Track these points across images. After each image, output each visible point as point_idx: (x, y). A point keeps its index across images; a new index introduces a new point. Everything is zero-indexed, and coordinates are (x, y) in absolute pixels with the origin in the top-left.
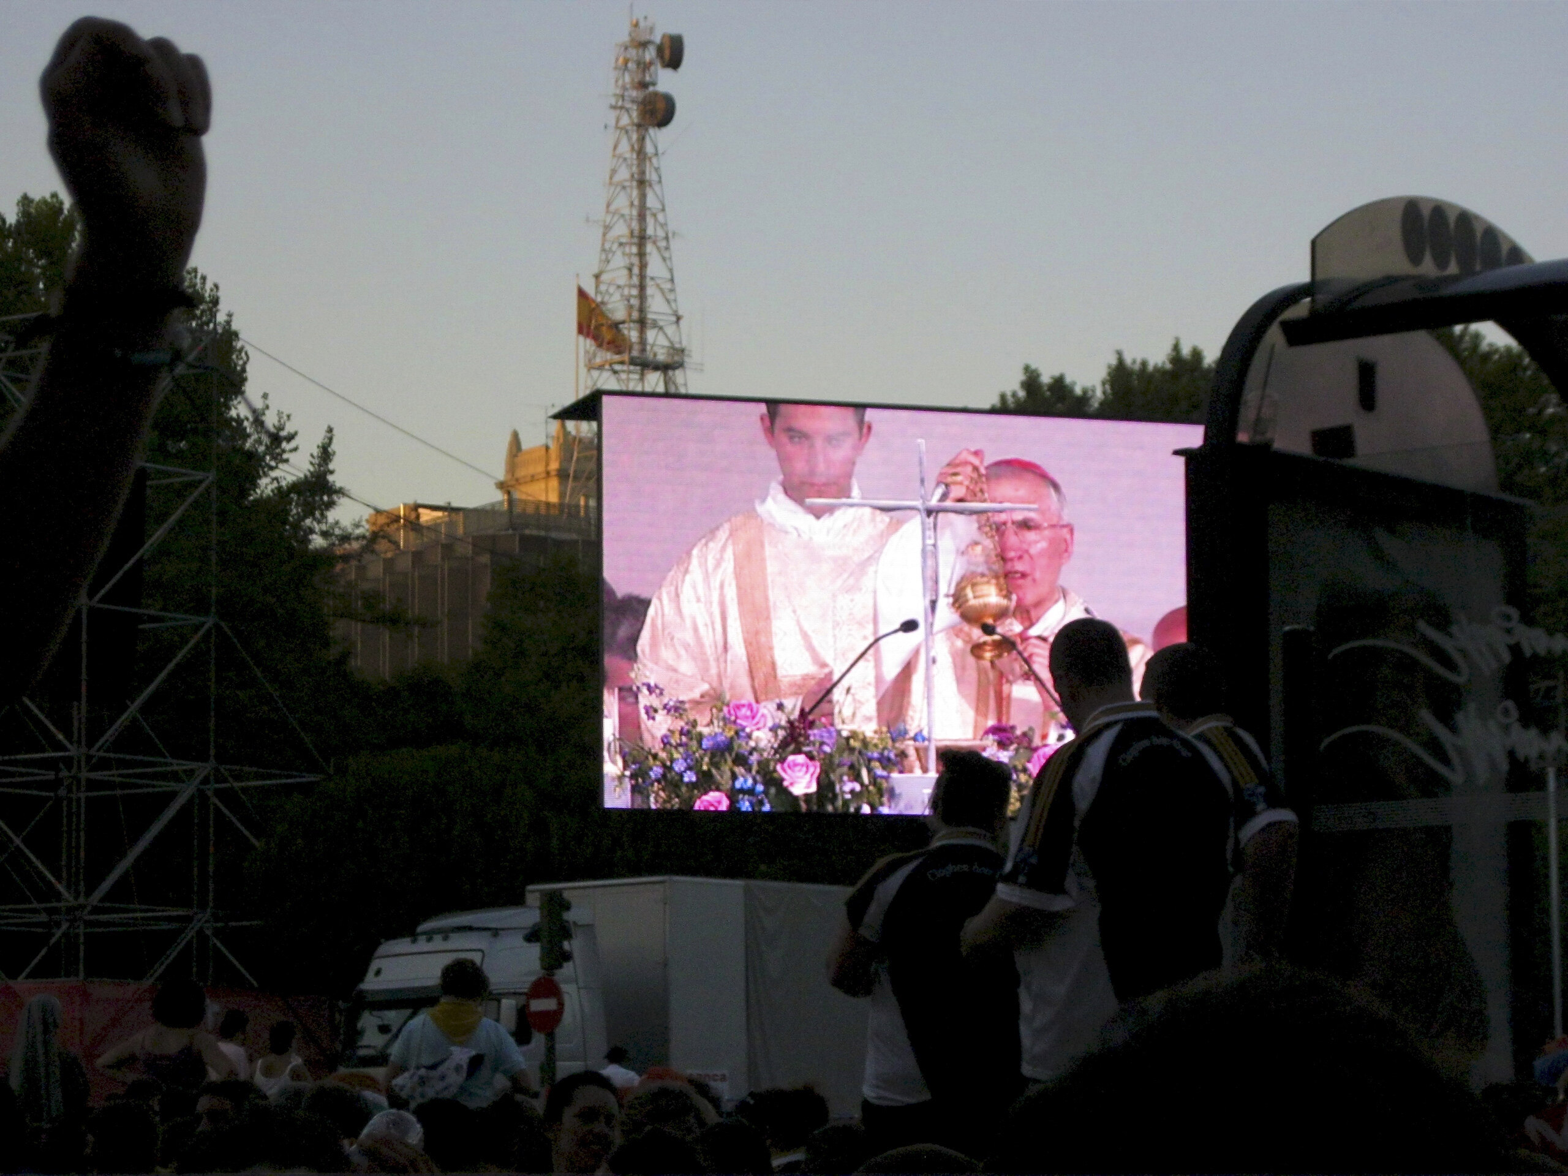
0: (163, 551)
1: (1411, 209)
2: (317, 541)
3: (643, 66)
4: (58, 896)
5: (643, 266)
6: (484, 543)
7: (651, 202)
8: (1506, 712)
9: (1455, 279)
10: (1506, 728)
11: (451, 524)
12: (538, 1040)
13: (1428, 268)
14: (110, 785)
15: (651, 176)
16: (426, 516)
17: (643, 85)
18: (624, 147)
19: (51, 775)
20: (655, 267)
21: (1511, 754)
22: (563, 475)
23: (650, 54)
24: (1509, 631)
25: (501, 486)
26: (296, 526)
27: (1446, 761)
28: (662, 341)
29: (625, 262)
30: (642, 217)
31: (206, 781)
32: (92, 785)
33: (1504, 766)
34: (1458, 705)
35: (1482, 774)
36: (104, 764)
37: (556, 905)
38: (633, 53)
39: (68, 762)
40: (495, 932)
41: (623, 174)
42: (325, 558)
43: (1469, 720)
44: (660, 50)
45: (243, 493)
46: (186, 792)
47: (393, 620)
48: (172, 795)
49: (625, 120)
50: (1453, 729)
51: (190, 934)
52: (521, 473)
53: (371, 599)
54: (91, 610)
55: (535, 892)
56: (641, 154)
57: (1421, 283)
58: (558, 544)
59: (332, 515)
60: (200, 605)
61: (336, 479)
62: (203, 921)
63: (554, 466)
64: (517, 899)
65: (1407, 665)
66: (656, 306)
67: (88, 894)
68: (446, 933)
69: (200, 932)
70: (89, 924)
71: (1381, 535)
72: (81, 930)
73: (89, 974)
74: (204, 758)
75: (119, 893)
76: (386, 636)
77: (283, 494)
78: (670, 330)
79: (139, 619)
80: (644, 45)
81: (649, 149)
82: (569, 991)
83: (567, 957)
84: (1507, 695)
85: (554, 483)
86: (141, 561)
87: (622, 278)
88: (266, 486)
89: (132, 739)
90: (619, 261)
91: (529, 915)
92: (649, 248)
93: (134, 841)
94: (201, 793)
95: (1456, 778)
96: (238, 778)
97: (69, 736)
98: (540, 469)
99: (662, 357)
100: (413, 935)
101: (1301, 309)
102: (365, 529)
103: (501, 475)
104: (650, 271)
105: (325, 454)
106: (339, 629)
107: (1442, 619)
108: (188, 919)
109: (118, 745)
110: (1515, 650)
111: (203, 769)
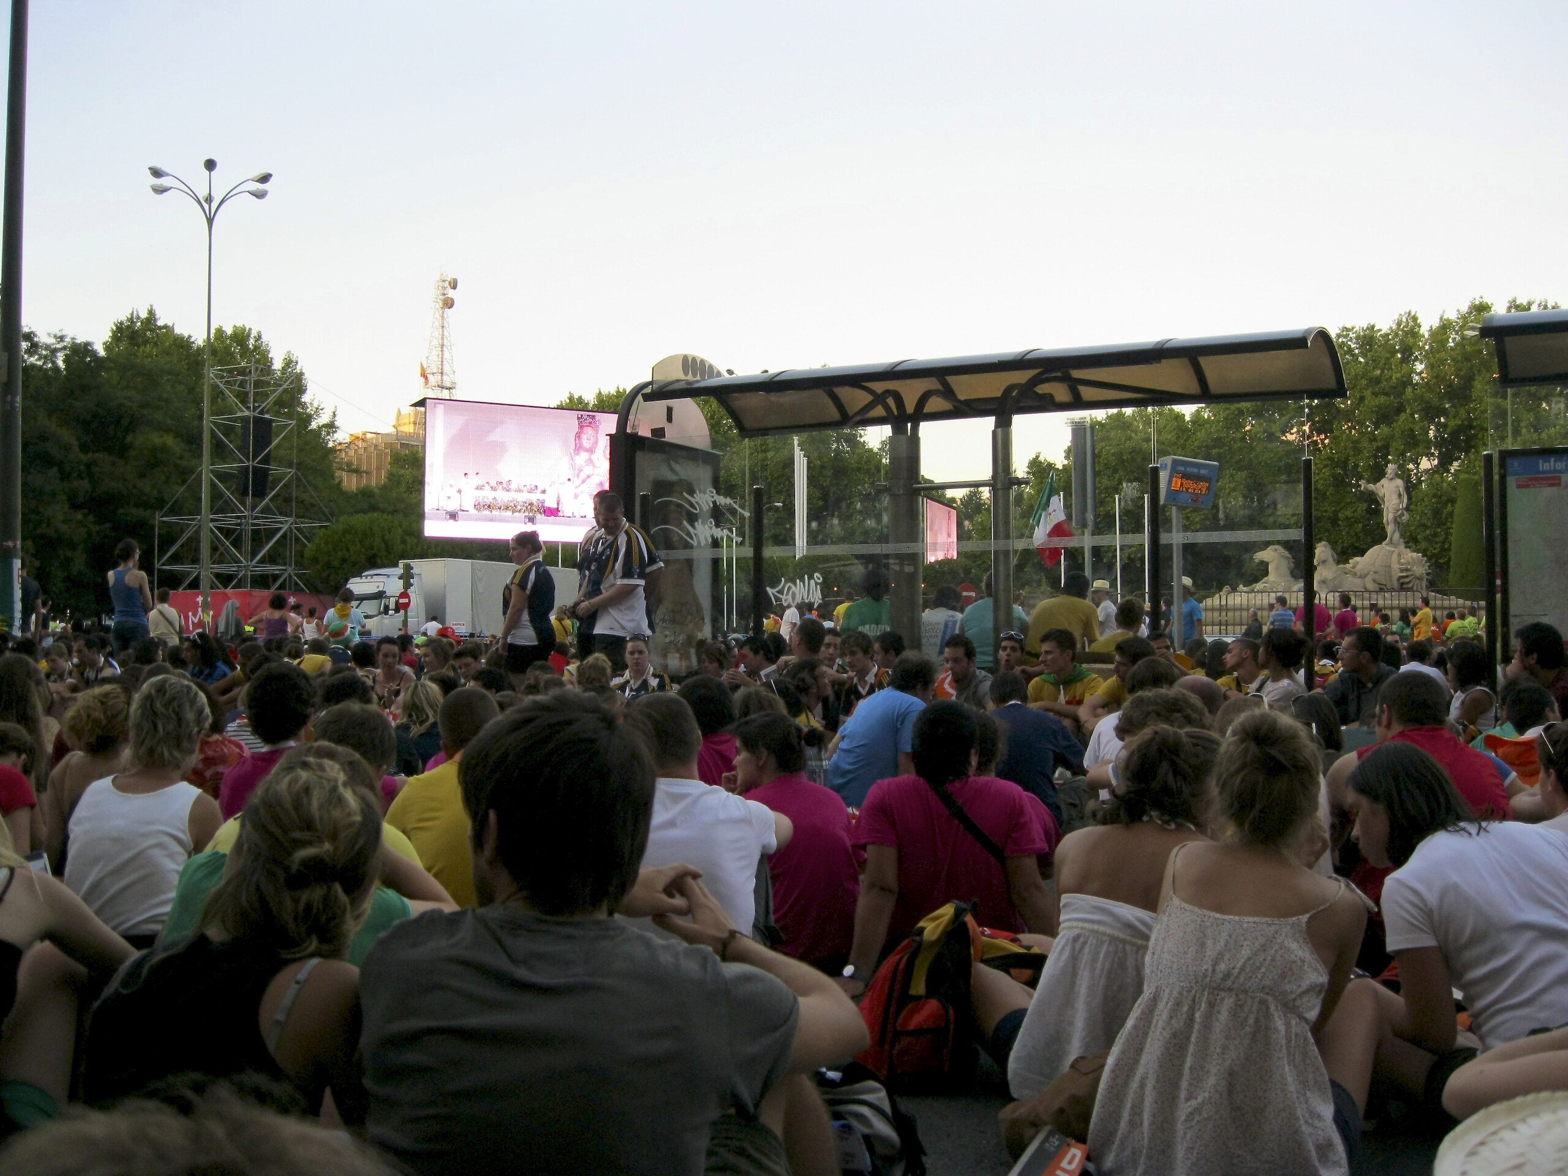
0: (278, 447)
1: (685, 358)
2: (331, 444)
3: (444, 288)
4: (242, 562)
5: (442, 355)
6: (389, 445)
7: (446, 333)
8: (711, 523)
9: (698, 381)
10: (711, 528)
11: (377, 439)
12: (402, 612)
13: (690, 377)
14: (259, 525)
15: (446, 325)
16: (369, 436)
17: (444, 294)
18: (437, 315)
19: (239, 521)
20: (446, 355)
21: (712, 536)
22: (415, 423)
23: (447, 284)
24: (713, 497)
25: (394, 426)
26: (324, 440)
27: (692, 538)
28: (448, 380)
29: (437, 353)
30: (443, 339)
31: (292, 524)
32: (253, 525)
33: (710, 540)
34: (697, 520)
35: (703, 543)
36: (257, 518)
37: (408, 568)
38: (441, 284)
39: (245, 517)
40: (388, 576)
41: (437, 324)
42: (333, 450)
43: (699, 525)
44: (450, 283)
45: (307, 427)
46: (285, 527)
47: (356, 471)
48: (280, 529)
49: (438, 306)
50: (694, 527)
51: (286, 575)
52: (400, 422)
53: (349, 464)
54: (253, 466)
55: (401, 563)
56: (442, 317)
57: (688, 383)
58: (413, 446)
59: (336, 436)
60: (290, 466)
61: (337, 424)
62: (291, 570)
63: (412, 420)
64: (396, 565)
65: (679, 506)
66: (446, 368)
67: (251, 561)
68: (372, 576)
69: (290, 575)
70: (252, 571)
71: (673, 464)
72: (249, 573)
73: (252, 587)
74: (290, 516)
75: (262, 561)
76: (354, 476)
77: (320, 428)
78: (451, 376)
79: (269, 469)
80: (444, 281)
81: (445, 316)
82: (412, 596)
83: (412, 585)
84: (712, 517)
85: (412, 426)
86: (270, 451)
87: (436, 358)
88: (314, 425)
89: (266, 510)
90: (435, 353)
91: (399, 570)
92: (445, 348)
93: (267, 542)
94: (290, 528)
95: (695, 543)
96: (302, 523)
97: (245, 508)
98: (407, 421)
99: (448, 385)
100: (361, 577)
101: (648, 390)
102: (348, 440)
103: (394, 423)
104: (445, 357)
105: (334, 415)
106: (338, 473)
107: (692, 492)
108: (285, 570)
109: (262, 512)
110: (714, 503)
111: (291, 520)
